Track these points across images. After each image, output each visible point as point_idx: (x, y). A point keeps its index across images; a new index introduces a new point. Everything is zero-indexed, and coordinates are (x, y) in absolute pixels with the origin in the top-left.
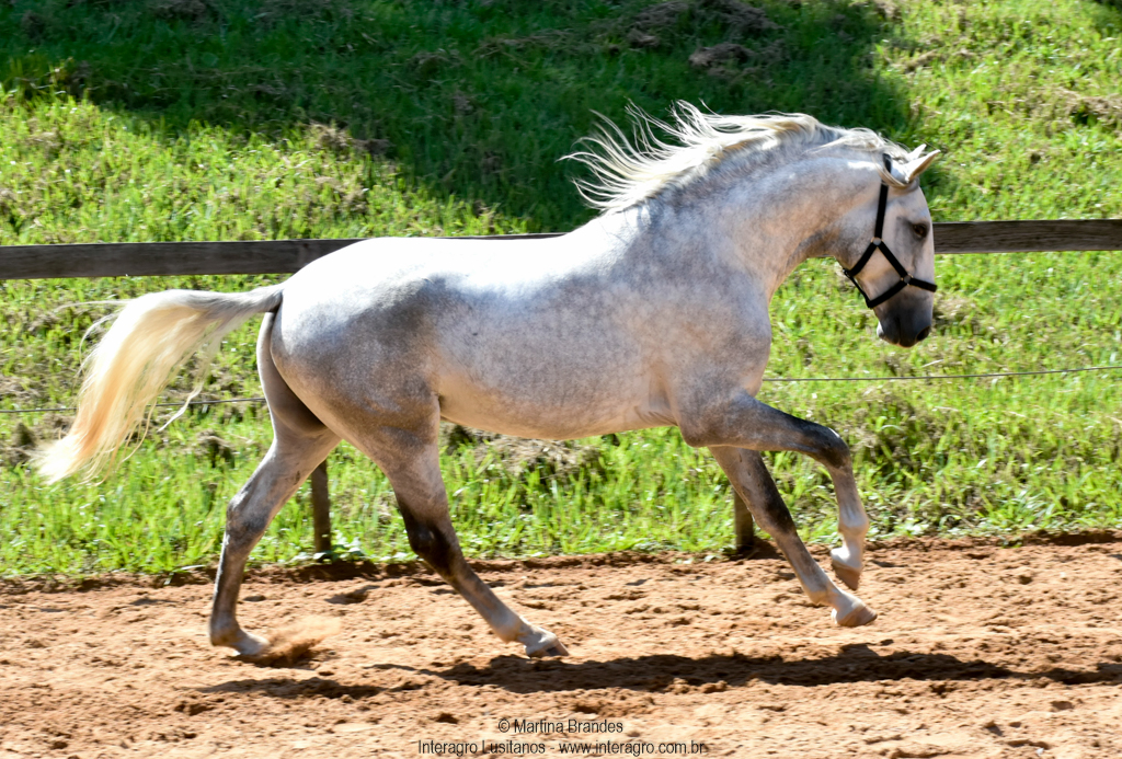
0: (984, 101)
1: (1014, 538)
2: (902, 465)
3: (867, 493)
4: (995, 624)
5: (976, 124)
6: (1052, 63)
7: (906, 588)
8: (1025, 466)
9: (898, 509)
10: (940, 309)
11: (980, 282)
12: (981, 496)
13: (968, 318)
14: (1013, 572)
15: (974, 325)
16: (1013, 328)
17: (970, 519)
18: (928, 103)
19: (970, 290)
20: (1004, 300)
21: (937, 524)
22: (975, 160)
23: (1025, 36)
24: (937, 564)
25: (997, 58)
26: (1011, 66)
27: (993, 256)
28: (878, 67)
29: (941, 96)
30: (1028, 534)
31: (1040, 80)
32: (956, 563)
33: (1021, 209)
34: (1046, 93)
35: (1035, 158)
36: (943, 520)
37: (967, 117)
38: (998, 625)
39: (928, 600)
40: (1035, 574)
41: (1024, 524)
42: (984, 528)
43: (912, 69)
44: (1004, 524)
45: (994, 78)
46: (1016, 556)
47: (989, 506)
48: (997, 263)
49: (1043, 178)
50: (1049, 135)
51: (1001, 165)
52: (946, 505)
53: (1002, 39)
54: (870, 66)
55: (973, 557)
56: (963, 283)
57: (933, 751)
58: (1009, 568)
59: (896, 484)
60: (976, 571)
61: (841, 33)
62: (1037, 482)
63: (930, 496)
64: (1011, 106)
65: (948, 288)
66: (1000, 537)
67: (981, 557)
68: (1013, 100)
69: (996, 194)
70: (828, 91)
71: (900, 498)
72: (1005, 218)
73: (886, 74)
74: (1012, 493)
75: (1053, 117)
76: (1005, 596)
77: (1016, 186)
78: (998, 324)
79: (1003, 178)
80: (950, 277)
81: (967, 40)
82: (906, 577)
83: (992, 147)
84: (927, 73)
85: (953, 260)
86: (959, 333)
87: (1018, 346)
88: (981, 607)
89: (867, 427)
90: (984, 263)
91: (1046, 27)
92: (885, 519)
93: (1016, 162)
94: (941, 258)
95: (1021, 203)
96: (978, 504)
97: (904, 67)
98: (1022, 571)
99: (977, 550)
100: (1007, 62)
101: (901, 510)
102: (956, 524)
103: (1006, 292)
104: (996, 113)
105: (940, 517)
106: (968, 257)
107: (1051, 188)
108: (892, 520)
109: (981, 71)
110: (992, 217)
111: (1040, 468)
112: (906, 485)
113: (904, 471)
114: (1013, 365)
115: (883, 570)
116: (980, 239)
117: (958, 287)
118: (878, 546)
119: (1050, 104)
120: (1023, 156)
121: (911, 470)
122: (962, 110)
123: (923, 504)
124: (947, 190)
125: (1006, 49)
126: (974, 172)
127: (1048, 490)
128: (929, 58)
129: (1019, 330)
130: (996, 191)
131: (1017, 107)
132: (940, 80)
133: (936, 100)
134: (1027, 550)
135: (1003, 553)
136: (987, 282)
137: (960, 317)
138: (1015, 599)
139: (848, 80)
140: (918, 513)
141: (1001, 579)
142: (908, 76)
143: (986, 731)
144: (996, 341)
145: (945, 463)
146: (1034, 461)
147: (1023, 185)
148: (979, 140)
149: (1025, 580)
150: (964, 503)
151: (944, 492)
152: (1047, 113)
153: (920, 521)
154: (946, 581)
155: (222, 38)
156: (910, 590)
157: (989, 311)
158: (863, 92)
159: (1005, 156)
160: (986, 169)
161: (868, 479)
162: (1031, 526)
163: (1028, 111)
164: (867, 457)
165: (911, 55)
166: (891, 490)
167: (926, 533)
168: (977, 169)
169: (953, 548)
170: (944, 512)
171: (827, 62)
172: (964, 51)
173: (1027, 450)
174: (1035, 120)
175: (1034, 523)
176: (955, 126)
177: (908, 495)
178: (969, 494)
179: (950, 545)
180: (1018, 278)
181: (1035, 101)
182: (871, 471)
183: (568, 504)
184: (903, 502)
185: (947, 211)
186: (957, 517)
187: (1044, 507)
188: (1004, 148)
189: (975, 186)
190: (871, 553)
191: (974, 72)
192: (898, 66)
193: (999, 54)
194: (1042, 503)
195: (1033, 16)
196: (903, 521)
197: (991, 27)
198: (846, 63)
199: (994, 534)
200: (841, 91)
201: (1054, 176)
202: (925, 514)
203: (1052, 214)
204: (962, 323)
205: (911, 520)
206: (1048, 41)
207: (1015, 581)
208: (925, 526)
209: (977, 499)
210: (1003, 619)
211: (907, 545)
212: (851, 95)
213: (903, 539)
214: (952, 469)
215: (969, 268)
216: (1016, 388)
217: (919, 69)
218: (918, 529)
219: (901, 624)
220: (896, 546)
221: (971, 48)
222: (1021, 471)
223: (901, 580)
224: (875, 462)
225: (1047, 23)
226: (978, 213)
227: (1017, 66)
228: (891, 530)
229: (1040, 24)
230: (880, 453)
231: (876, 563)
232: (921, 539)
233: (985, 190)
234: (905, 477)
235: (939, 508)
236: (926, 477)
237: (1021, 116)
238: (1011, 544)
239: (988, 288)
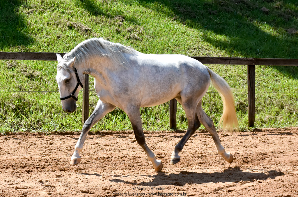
0: (46, 22)
1: (49, 133)
2: (21, 113)
3: (12, 120)
4: (43, 155)
5: (44, 28)
6: (64, 13)
7: (21, 145)
8: (52, 115)
9: (20, 125)
10: (33, 74)
11: (43, 68)
12: (41, 122)
13: (40, 77)
14: (48, 142)
15: (41, 79)
16: (51, 80)
17: (38, 128)
18: (32, 22)
19: (40, 70)
20: (49, 73)
21: (29, 129)
22: (43, 37)
23: (57, 6)
24: (29, 139)
25: (50, 11)
26: (53, 14)
27: (47, 61)
28: (20, 12)
29: (36, 20)
30: (52, 132)
31: (61, 18)
32: (34, 139)
33: (54, 50)
34: (62, 21)
35: (58, 37)
36: (31, 128)
37: (42, 26)
38: (44, 155)
39: (26, 148)
40: (53, 142)
41: (51, 130)
42: (41, 130)
43: (28, 13)
44: (46, 129)
45: (49, 16)
46: (49, 138)
47: (43, 125)
48: (48, 63)
49: (60, 42)
50: (62, 32)
51: (50, 38)
52: (32, 124)
53: (51, 7)
54: (18, 12)
55: (38, 137)
56: (39, 68)
57: (26, 187)
58: (47, 140)
59: (19, 118)
60: (39, 141)
61: (11, 3)
62: (55, 119)
63: (28, 122)
64: (53, 24)
65: (35, 69)
66: (45, 132)
67: (40, 138)
68: (53, 22)
69: (48, 46)
70: (7, 18)
71: (21, 122)
72: (50, 52)
73: (22, 14)
74: (49, 121)
75: (63, 27)
76: (46, 148)
77: (53, 44)
78: (47, 79)
79: (50, 42)
80: (36, 66)
81: (43, 7)
82: (21, 142)
83: (48, 34)
84: (32, 14)
85: (37, 62)
86: (37, 80)
87: (52, 84)
88: (40, 150)
89: (13, 103)
90: (44, 63)
91: (63, 4)
92: (16, 127)
93: (54, 38)
94: (34, 61)
95: (54, 48)
96: (40, 124)
97: (27, 12)
98: (50, 141)
99: (39, 136)
100: (53, 13)
101: (21, 125)
102: (35, 129)
103: (49, 71)
104: (49, 25)
106: (41, 61)
107: (62, 45)
108: (18, 127)
109: (46, 15)
110: (47, 51)
111: (56, 115)
112: (22, 118)
113: (22, 115)
114: (51, 89)
115: (15, 140)
116: (44, 57)
117: (38, 69)
118: (14, 134)
119: (63, 24)
120: (55, 36)
121: (24, 115)
122: (41, 24)
123: (26, 124)
124: (36, 44)
125: (52, 9)
126: (43, 40)
127: (58, 121)
128: (33, 10)
129: (52, 80)
130: (48, 45)
131: (54, 24)
132: (35, 16)
133: (34, 21)
134: (52, 136)
135: (46, 137)
136: (45, 68)
137: (38, 76)
138: (48, 149)
139: (12, 15)
140: (25, 126)
141: (45, 143)
142: (28, 15)
143: (39, 183)
144: (47, 83)
145: (32, 113)
146: (55, 114)
147: (55, 44)
148: (45, 32)
149: (51, 144)
150: (37, 124)
151: (32, 120)
152: (62, 26)
153: (25, 128)
154: (31, 143)
156: (22, 145)
157: (45, 75)
158: (16, 18)
159: (51, 36)
160: (46, 39)
161: (13, 117)
162: (53, 130)
163: (57, 25)
164: (13, 111)
165: (29, 9)
166: (18, 120)
167: (26, 131)
168: (44, 39)
169: (33, 135)
170: (31, 126)
171: (7, 10)
172: (42, 9)
173: (53, 111)
174: (59, 28)
175: (54, 129)
176: (39, 28)
177: (23, 121)
178: (38, 121)
179: (33, 134)
180: (53, 67)
181: (59, 23)
182: (13, 115)
184: (21, 123)
185: (36, 49)
186: (35, 127)
187: (56, 125)
188: (51, 34)
189: (43, 43)
190: (12, 136)
191: (44, 15)
192: (25, 12)
193: (51, 11)
194: (56, 124)
195: (59, 1)
196: (21, 128)
197: (49, 4)
198: (12, 10)
199: (44, 132)
200: (10, 18)
201: (63, 42)
202: (27, 126)
203: (62, 51)
204: (38, 78)
205: (23, 127)
206: (63, 8)
207: (49, 144)
208: (26, 129)
209: (40, 123)
210: (45, 154)
211: (22, 134)
212: (13, 19)
213: (21, 132)
214: (34, 115)
215: (40, 64)
216: (51, 95)
217: (30, 13)
218: (24, 130)
219: (19, 154)
220: (19, 134)
221: (44, 8)
222: (51, 116)
223: (20, 143)
224: (14, 112)
225: (63, 3)
226: (43, 50)
227: (55, 14)
228: (18, 130)
229: (61, 3)
230: (16, 110)
231: (14, 138)
232: (26, 133)
233: (46, 44)
234: (22, 117)
235: (30, 125)
236: (27, 117)
237: (55, 26)
238: (48, 135)
239: (45, 69)
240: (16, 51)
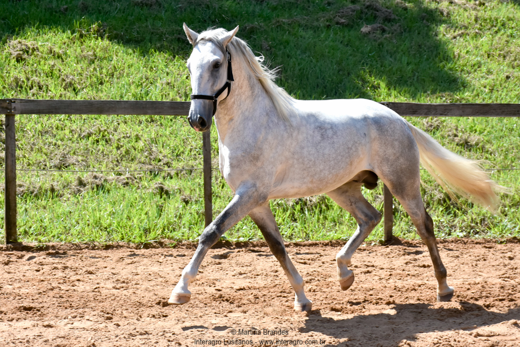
0: (486, 52)
1: (503, 240)
2: (454, 207)
3: (439, 218)
4: (504, 277)
5: (482, 62)
6: (514, 37)
7: (461, 260)
8: (506, 209)
9: (452, 226)
10: (469, 140)
11: (485, 130)
12: (488, 221)
13: (481, 144)
14: (505, 255)
15: (483, 147)
16: (500, 150)
17: (483, 231)
18: (462, 52)
19: (481, 133)
20: (496, 138)
21: (469, 233)
22: (482, 77)
23: (502, 25)
24: (471, 250)
25: (491, 34)
26: (497, 38)
27: (490, 118)
28: (441, 36)
29: (468, 49)
30: (509, 238)
31: (509, 44)
32: (480, 250)
33: (502, 99)
34: (513, 49)
35: (508, 77)
36: (472, 231)
37: (479, 59)
38: (505, 278)
39: (472, 266)
40: (515, 256)
41: (506, 234)
42: (490, 235)
43: (455, 38)
44: (498, 233)
45: (490, 43)
46: (505, 248)
47: (491, 226)
48: (492, 121)
49: (511, 86)
50: (513, 68)
51: (493, 80)
52: (473, 225)
53: (492, 26)
54: (437, 36)
55: (486, 247)
56: (478, 130)
57: (492, 334)
58: (503, 253)
59: (451, 215)
60: (490, 254)
61: (425, 21)
62: (512, 216)
63: (466, 220)
64: (497, 55)
65: (471, 131)
66: (497, 239)
67: (490, 248)
68: (498, 52)
69: (492, 92)
70: (420, 46)
71: (453, 221)
72: (495, 102)
73: (444, 39)
74: (501, 220)
75: (515, 60)
76: (505, 266)
77: (500, 88)
78: (493, 148)
79: (494, 85)
80: (472, 127)
81: (478, 26)
82: (459, 255)
83: (489, 72)
84: (462, 39)
85: (474, 120)
86: (476, 151)
87: (502, 157)
88: (496, 270)
89: (439, 190)
90: (486, 121)
91: (511, 22)
92: (447, 230)
93: (500, 79)
94: (469, 118)
95: (502, 96)
96: (486, 225)
97: (452, 37)
98: (509, 254)
99: (488, 244)
100: (495, 36)
101: (454, 226)
102: (477, 233)
103: (497, 134)
104: (491, 58)
105: (471, 229)
106: (480, 118)
107: (515, 90)
108: (450, 230)
109: (484, 40)
110: (490, 102)
111: (513, 210)
112: (456, 215)
113: (455, 209)
114: (500, 165)
115: (449, 252)
116: (494, 111)
117: (476, 131)
118: (445, 241)
119: (514, 54)
120: (503, 76)
121: (458, 209)
122: (477, 56)
123: (463, 224)
124: (471, 90)
125: (495, 30)
126: (482, 83)
127: (517, 219)
128: (462, 33)
129: (502, 150)
130: (491, 90)
131: (500, 55)
132: (467, 43)
133: (465, 51)
134: (509, 245)
135: (499, 246)
136: (488, 129)
137: (477, 144)
138: (509, 267)
139: (428, 42)
140: (461, 228)
141: (501, 258)
142: (454, 40)
143: (513, 326)
144: (492, 155)
145: (472, 207)
146: (510, 207)
147: (503, 89)
148: (484, 69)
149: (511, 259)
150: (481, 224)
151: (472, 219)
152: (513, 58)
153: (462, 231)
154: (478, 258)
155: (163, 14)
156: (463, 261)
157: (489, 142)
158: (435, 47)
159: (495, 76)
160: (487, 81)
161: (440, 213)
162: (510, 235)
163: (504, 57)
164: (439, 202)
165: (454, 32)
166: (449, 217)
167: (465, 236)
168: (483, 81)
169: (477, 243)
170: (472, 228)
171: (419, 33)
172: (477, 31)
173: (507, 202)
174: (507, 61)
175: (511, 234)
176: (473, 62)
177: (457, 220)
178: (483, 220)
179: (475, 242)
180: (501, 128)
181: (507, 53)
182: (441, 209)
183: (312, 219)
184: (455, 223)
185: (470, 99)
186: (478, 230)
187: (515, 227)
188: (494, 72)
189: (482, 88)
190: (442, 245)
191: (481, 40)
192: (448, 36)
193: (492, 33)
194: (514, 225)
195: (506, 17)
196: (455, 231)
197: (488, 21)
198: (427, 34)
199: (494, 238)
200: (425, 46)
201: (516, 85)
202: (464, 228)
203: (515, 101)
204: (478, 147)
205: (458, 230)
206: (513, 28)
207: (507, 259)
208: (465, 233)
209: (486, 223)
210: (507, 275)
211: (457, 242)
212: (429, 48)
213: (455, 239)
214: (475, 209)
215: (481, 123)
216: (502, 175)
217: (458, 38)
218: (461, 235)
219: (463, 276)
220: (452, 242)
221: (480, 29)
222: (504, 211)
223: (458, 257)
224: (442, 205)
225: (512, 20)
226: (484, 100)
227: (500, 38)
228: (450, 234)
229: (509, 20)
230: (445, 201)
231: (445, 249)
232: (463, 239)
233: (487, 90)
234: (455, 212)
235: (470, 226)
236: (465, 213)
237: (501, 59)
238: (501, 243)
239: (488, 132)
240: (438, 102)
